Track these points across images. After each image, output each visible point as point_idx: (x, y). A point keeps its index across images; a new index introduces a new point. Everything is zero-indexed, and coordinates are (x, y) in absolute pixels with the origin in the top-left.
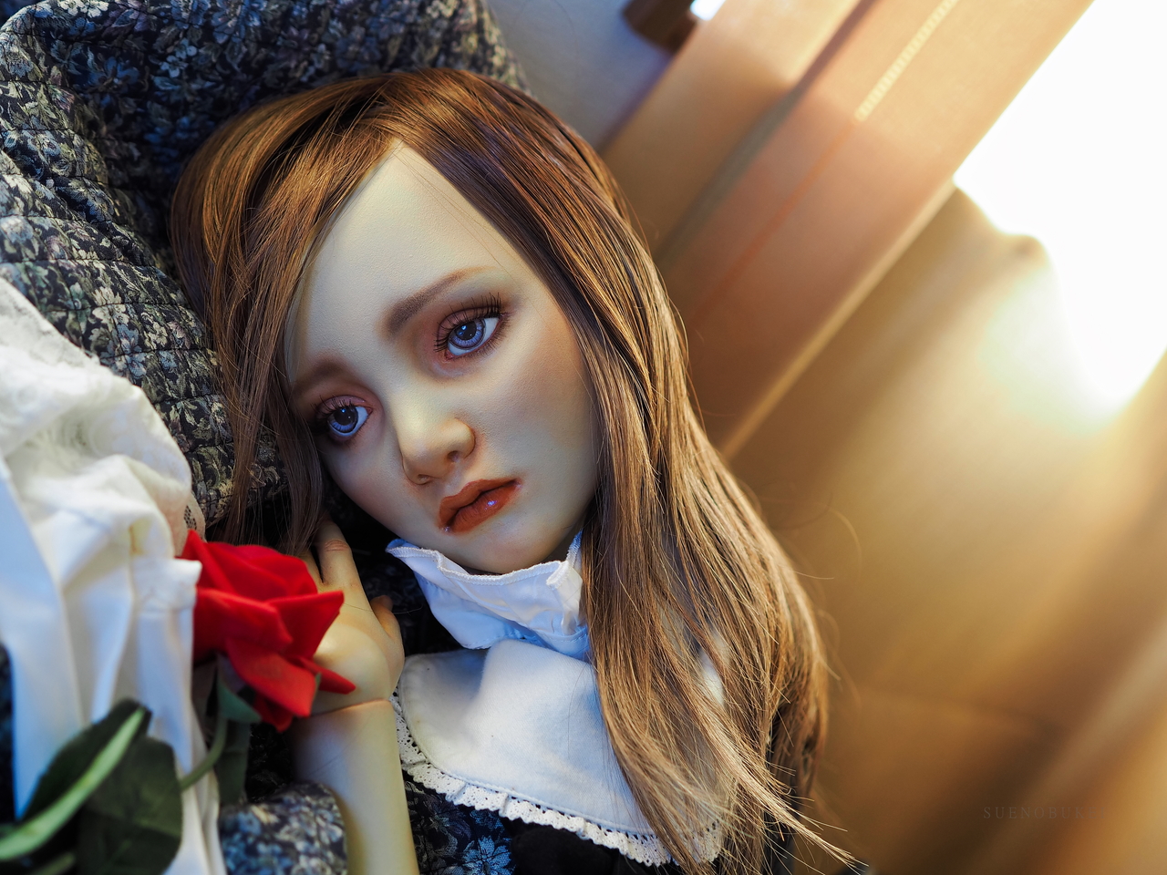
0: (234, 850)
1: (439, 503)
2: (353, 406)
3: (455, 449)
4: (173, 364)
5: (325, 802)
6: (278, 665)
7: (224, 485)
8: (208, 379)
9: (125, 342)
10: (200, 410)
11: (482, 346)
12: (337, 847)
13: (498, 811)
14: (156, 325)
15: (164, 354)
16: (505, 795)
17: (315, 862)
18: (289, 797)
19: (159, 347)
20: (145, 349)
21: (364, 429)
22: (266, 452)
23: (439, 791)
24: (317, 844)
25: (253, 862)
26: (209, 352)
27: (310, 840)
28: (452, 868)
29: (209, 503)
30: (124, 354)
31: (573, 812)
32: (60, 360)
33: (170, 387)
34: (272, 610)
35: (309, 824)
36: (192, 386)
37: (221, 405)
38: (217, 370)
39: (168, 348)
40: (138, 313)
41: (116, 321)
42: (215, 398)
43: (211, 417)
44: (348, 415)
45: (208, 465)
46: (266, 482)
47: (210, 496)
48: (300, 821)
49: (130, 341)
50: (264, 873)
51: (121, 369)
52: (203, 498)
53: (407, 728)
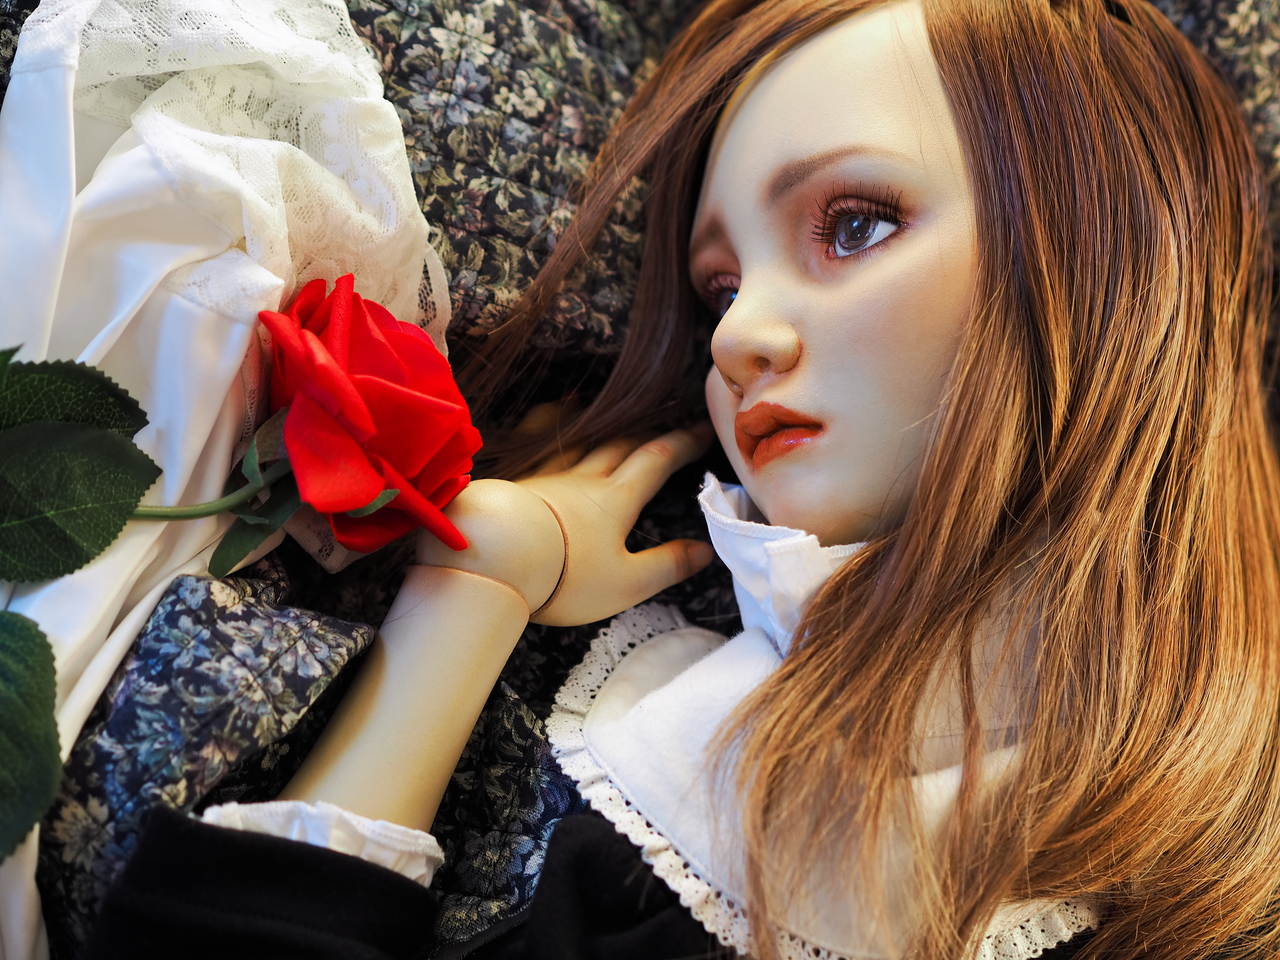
0: (160, 610)
4: (523, 139)
5: (335, 639)
7: (506, 291)
9: (460, 81)
10: (531, 202)
13: (578, 783)
14: (530, 93)
15: (516, 123)
16: (602, 772)
17: (244, 674)
19: (517, 114)
20: (486, 97)
22: (610, 297)
23: (552, 740)
25: (167, 632)
28: (526, 838)
29: (470, 297)
30: (450, 92)
33: (497, 158)
35: (278, 639)
36: (536, 175)
39: (531, 122)
40: (513, 67)
41: (464, 56)
43: (541, 218)
45: (495, 260)
46: (584, 325)
47: (475, 292)
48: (268, 629)
49: (468, 83)
50: (167, 648)
51: (430, 105)
52: (462, 288)
53: (605, 679)
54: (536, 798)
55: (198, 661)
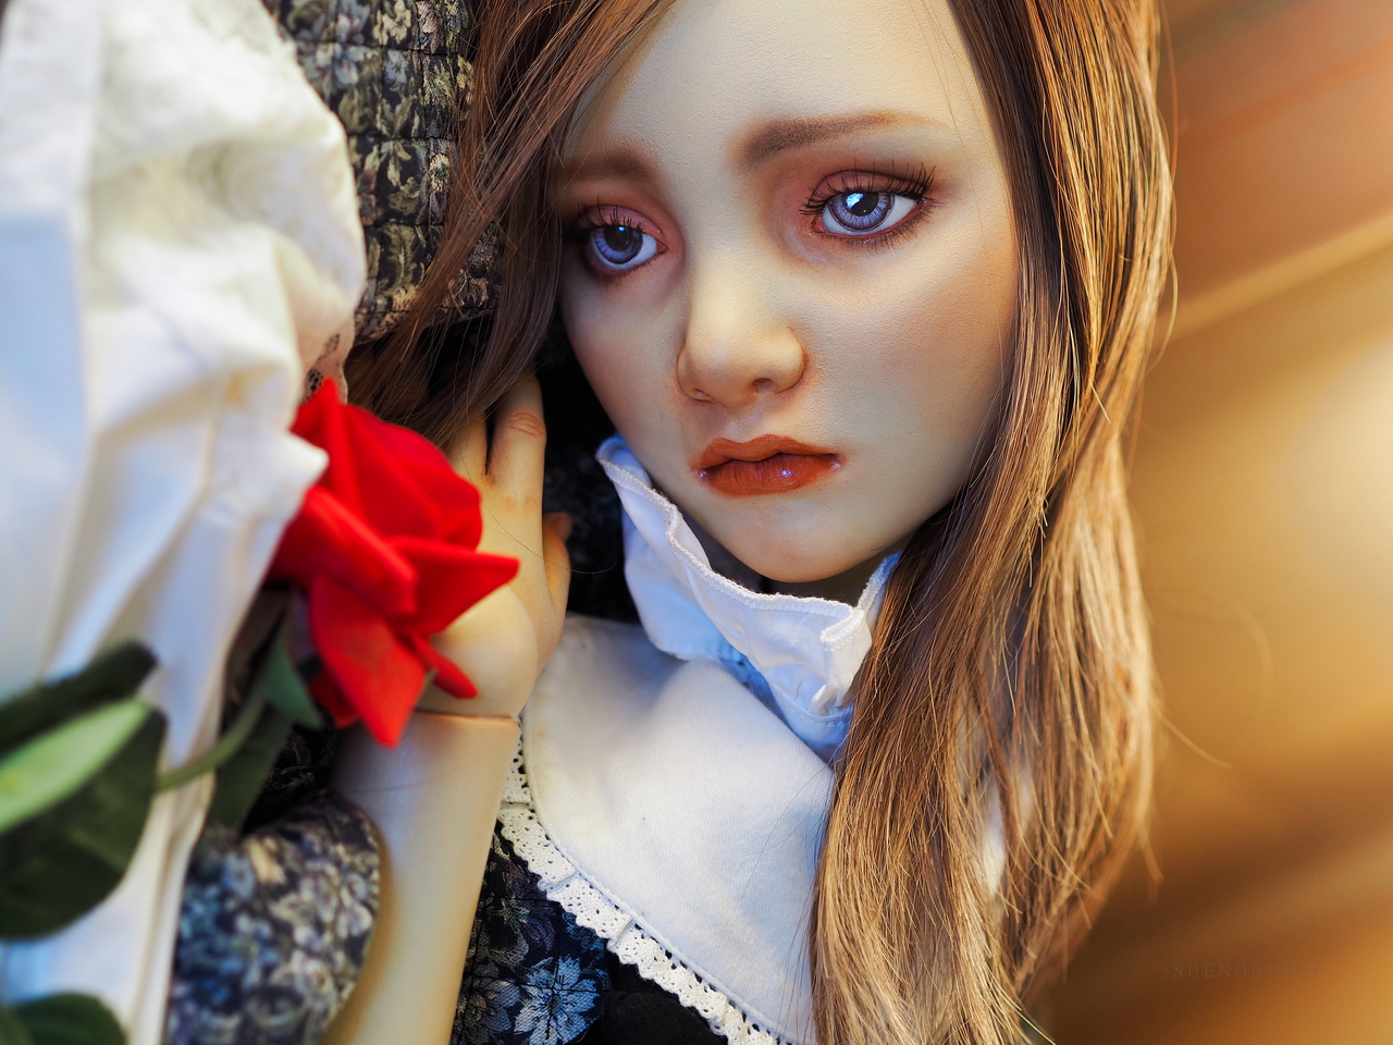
0: (199, 909)
1: (710, 440)
2: (639, 231)
3: (769, 376)
4: (402, 77)
5: (363, 862)
6: (381, 640)
7: (403, 292)
8: (446, 113)
9: (344, 22)
10: (415, 160)
11: (873, 236)
12: (355, 947)
13: (605, 941)
15: (395, 56)
16: (628, 919)
17: (314, 967)
18: (313, 838)
19: (392, 43)
20: (369, 41)
21: (642, 271)
22: (485, 253)
23: (533, 868)
24: (328, 938)
25: (221, 941)
26: (461, 61)
27: (319, 926)
28: (505, 984)
29: (371, 314)
30: (334, 42)
31: (715, 983)
32: (236, 32)
33: (383, 113)
34: (405, 570)
35: (326, 898)
36: (416, 120)
37: (445, 161)
38: (460, 95)
39: (403, 47)
42: (443, 145)
43: (425, 179)
44: (627, 240)
45: (391, 254)
46: (465, 300)
47: (376, 305)
48: (316, 889)
49: (352, 23)
50: (230, 965)
51: (319, 69)
52: (365, 306)
53: (521, 739)
54: (516, 937)
55: (268, 970)
